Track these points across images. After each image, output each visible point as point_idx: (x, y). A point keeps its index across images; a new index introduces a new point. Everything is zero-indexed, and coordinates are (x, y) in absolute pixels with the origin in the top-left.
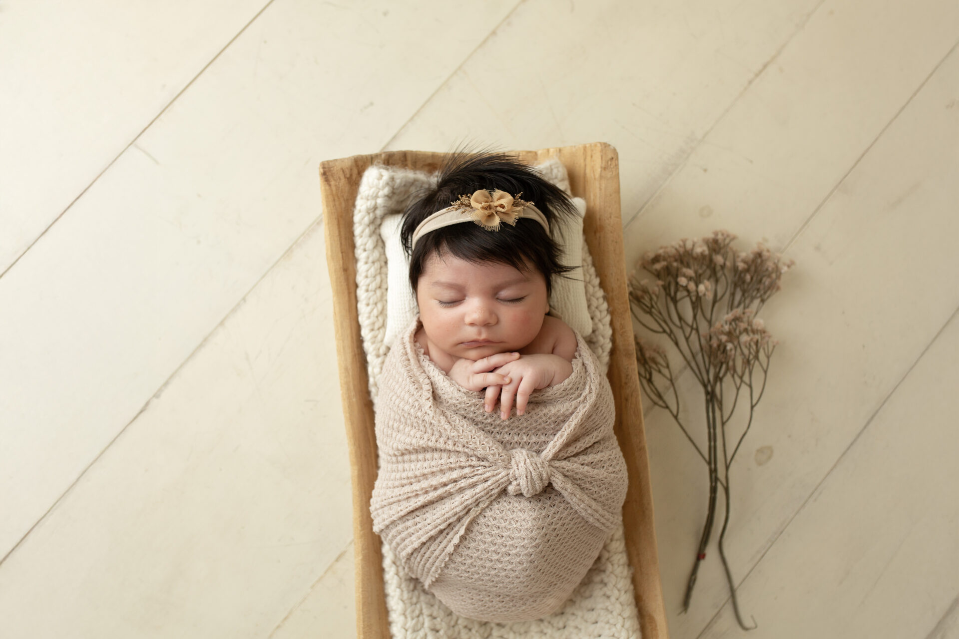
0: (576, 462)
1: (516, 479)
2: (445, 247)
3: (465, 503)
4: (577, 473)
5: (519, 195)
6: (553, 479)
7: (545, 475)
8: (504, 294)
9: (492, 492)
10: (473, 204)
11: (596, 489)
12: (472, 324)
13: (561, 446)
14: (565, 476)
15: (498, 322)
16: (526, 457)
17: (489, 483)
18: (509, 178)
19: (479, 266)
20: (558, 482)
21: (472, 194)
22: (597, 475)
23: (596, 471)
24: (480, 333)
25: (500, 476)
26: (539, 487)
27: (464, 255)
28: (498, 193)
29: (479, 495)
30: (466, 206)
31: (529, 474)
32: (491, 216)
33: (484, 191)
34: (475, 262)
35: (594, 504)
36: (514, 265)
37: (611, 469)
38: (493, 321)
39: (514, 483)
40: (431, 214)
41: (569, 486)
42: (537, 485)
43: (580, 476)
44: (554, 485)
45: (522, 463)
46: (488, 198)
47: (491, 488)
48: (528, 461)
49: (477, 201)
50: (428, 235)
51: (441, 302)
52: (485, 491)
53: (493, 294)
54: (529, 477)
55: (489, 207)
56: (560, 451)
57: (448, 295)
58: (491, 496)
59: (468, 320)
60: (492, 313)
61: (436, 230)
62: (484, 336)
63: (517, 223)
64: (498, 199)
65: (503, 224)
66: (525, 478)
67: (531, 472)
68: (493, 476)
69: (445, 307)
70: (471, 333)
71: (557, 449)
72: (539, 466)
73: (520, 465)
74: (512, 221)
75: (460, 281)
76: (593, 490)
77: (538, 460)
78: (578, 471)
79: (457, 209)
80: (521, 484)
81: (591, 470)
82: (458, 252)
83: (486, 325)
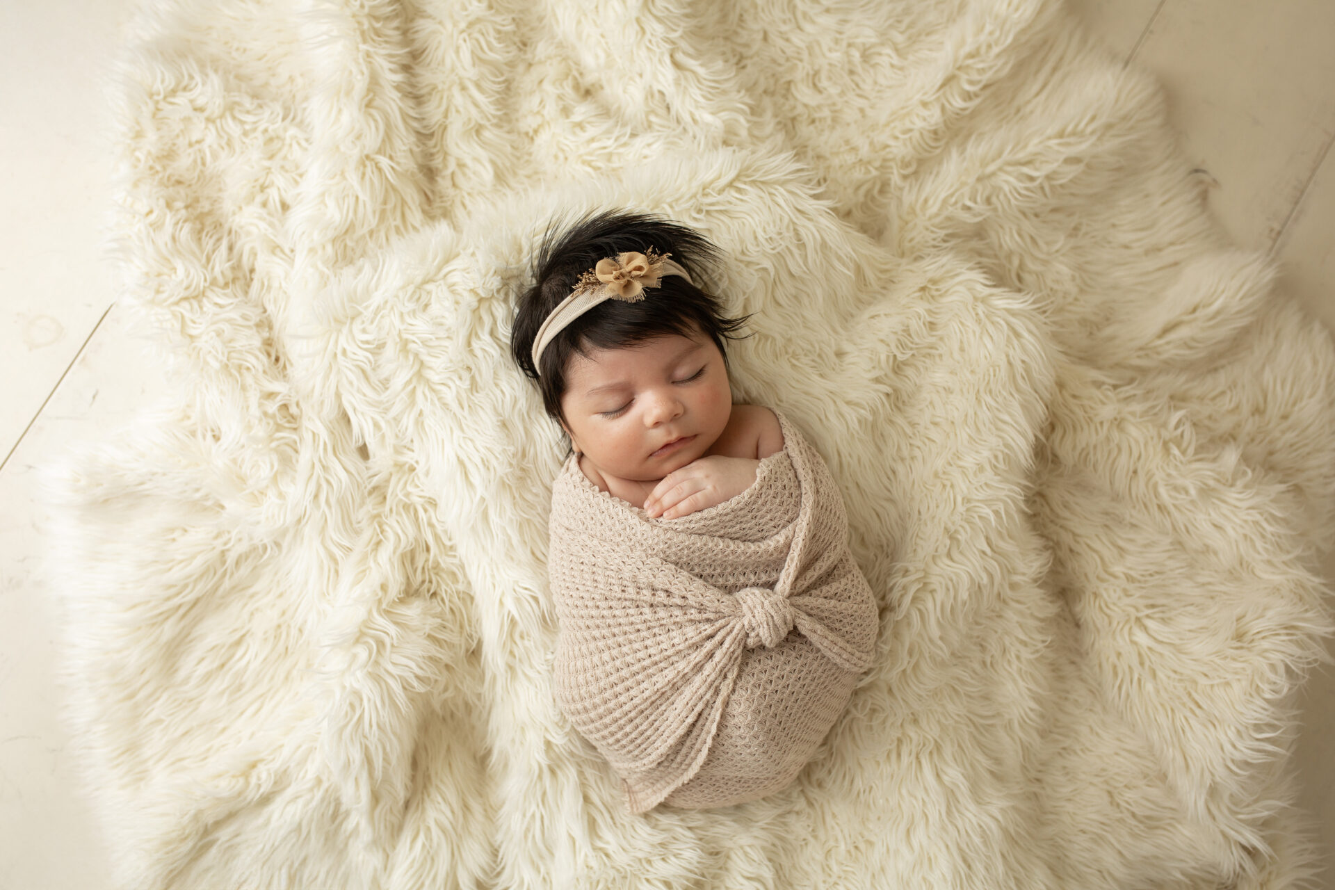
0: (818, 596)
1: (753, 629)
2: (586, 343)
3: (709, 681)
4: (822, 611)
5: (650, 250)
6: (798, 621)
7: (789, 617)
8: (682, 371)
9: (736, 655)
10: (600, 277)
11: (848, 628)
12: (657, 424)
13: (796, 573)
14: (810, 615)
15: (685, 412)
16: (763, 600)
17: (726, 645)
18: (627, 236)
19: (638, 350)
20: (805, 625)
21: (594, 268)
22: (846, 609)
23: (844, 605)
24: (669, 433)
25: (735, 631)
26: (784, 633)
27: (615, 342)
28: (623, 257)
29: (721, 664)
30: (593, 284)
31: (770, 619)
32: (627, 286)
33: (605, 260)
34: (631, 345)
35: (848, 647)
36: (677, 332)
37: (859, 598)
38: (680, 411)
39: (753, 634)
40: (548, 313)
41: (819, 628)
42: (781, 631)
43: (826, 614)
44: (800, 628)
45: (759, 608)
46: (614, 265)
47: (731, 649)
48: (766, 603)
49: (603, 273)
50: (557, 338)
51: (606, 413)
52: (727, 656)
53: (670, 379)
54: (771, 624)
55: (623, 275)
56: (797, 579)
57: (613, 402)
58: (736, 659)
59: (649, 421)
60: (674, 401)
61: (565, 329)
62: (674, 436)
63: (662, 282)
64: (628, 264)
65: (647, 290)
66: (766, 626)
67: (772, 617)
68: (728, 634)
69: (614, 418)
70: (659, 437)
71: (791, 578)
72: (780, 606)
73: (756, 611)
74: (655, 283)
75: (620, 378)
76: (845, 629)
77: (774, 598)
78: (823, 607)
79: (583, 292)
80: (761, 634)
81: (838, 604)
82: (606, 343)
83: (674, 418)
